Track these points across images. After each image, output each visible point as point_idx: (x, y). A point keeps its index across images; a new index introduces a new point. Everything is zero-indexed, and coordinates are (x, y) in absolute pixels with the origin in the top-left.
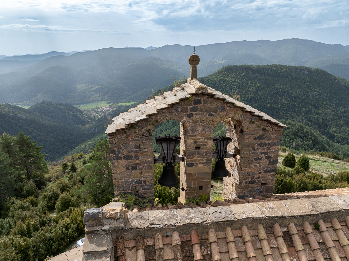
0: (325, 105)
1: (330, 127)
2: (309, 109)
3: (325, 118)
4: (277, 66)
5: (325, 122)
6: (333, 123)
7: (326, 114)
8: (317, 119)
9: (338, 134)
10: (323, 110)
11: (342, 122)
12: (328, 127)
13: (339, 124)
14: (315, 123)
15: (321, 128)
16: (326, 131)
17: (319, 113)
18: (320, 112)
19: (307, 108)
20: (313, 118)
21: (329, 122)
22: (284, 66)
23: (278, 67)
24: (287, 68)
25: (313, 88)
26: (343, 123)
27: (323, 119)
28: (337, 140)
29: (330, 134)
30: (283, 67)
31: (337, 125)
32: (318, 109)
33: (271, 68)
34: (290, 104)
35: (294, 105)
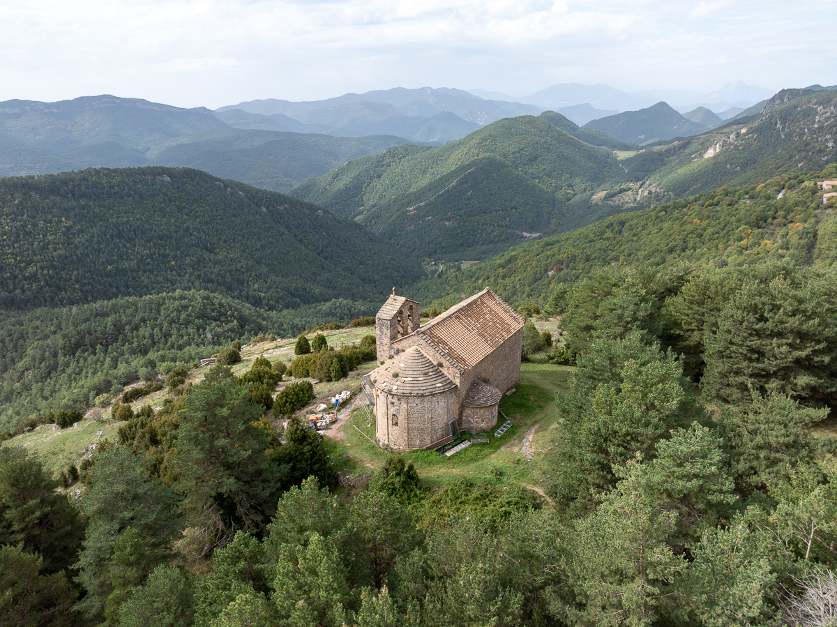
0: (225, 242)
1: (248, 284)
2: (197, 258)
3: (233, 268)
4: (97, 172)
5: (237, 275)
6: (251, 274)
7: (231, 259)
8: (220, 274)
9: (265, 293)
10: (225, 254)
11: (264, 269)
12: (245, 284)
13: (261, 275)
14: (218, 283)
15: (232, 291)
16: (244, 292)
17: (220, 262)
18: (220, 258)
19: (193, 256)
20: (212, 273)
21: (243, 273)
22: (115, 171)
23: (101, 174)
24: (121, 174)
25: (191, 211)
26: (267, 271)
27: (230, 271)
28: (267, 305)
29: (253, 297)
30: (112, 174)
31: (258, 277)
32: (216, 253)
33: (85, 179)
34: (157, 255)
35: (165, 256)
